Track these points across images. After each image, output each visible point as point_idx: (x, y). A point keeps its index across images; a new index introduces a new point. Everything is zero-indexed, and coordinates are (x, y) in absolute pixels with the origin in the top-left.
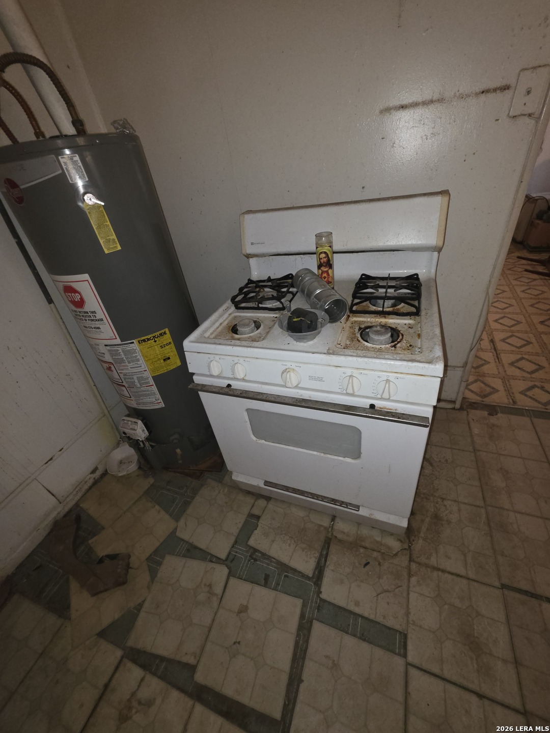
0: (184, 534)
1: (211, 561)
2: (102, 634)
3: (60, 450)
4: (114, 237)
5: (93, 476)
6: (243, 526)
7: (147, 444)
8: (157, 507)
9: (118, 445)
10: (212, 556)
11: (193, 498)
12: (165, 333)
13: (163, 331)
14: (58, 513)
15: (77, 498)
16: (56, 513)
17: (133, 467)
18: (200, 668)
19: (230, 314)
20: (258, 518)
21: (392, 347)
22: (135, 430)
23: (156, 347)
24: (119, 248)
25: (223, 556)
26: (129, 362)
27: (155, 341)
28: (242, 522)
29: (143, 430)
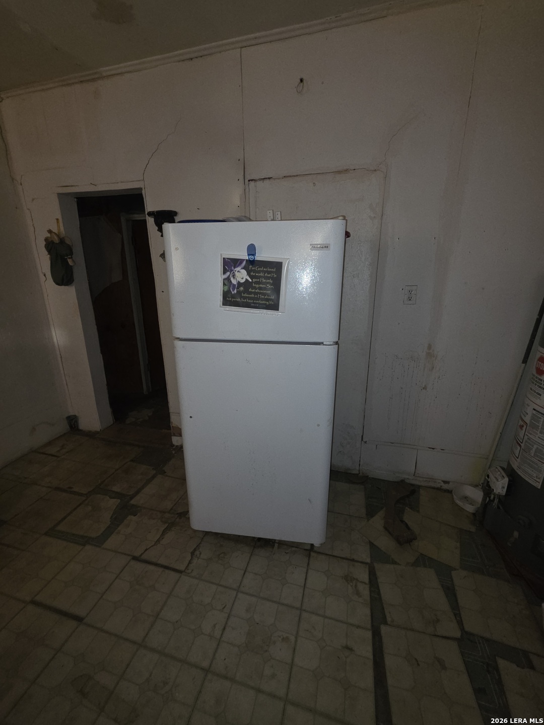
0: (457, 579)
1: (455, 616)
2: (372, 545)
3: (442, 450)
5: (442, 484)
7: (496, 501)
8: (458, 544)
9: (476, 486)
14: (408, 479)
15: (423, 484)
16: (407, 477)
17: (470, 509)
18: (388, 627)
22: (497, 480)
25: (467, 629)
29: (503, 488)
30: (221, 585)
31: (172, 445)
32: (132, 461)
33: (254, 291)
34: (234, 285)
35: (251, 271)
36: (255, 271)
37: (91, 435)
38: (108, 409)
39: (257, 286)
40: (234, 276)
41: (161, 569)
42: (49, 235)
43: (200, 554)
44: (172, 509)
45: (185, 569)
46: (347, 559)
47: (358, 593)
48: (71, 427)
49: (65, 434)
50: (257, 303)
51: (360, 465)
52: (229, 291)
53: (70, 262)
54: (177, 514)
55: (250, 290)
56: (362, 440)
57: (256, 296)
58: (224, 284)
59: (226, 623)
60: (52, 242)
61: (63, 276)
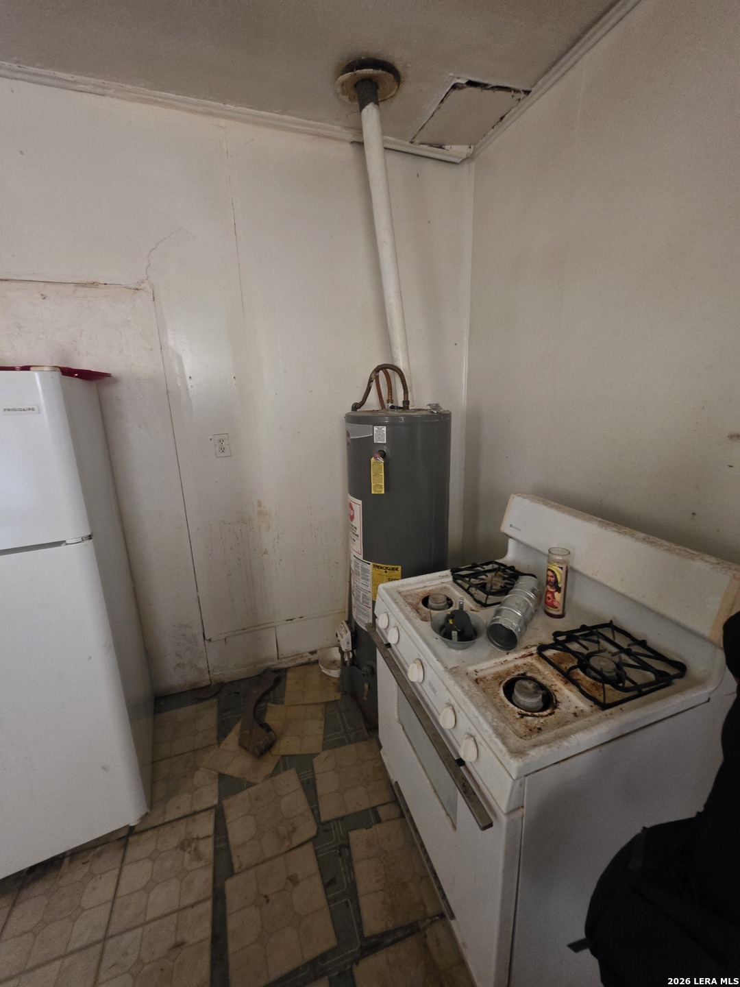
0: (318, 766)
1: (313, 812)
2: (222, 776)
4: (383, 484)
5: (310, 656)
6: (360, 812)
8: (323, 723)
10: (318, 807)
11: (350, 742)
12: (397, 569)
13: (396, 567)
14: (272, 665)
15: (290, 664)
16: (271, 663)
18: (235, 878)
19: (443, 583)
20: (379, 821)
21: (519, 714)
23: (385, 577)
24: (383, 492)
25: (324, 818)
26: (362, 578)
27: (386, 572)
28: (362, 808)
29: (348, 643)
46: (184, 817)
51: (209, 672)
56: (204, 638)
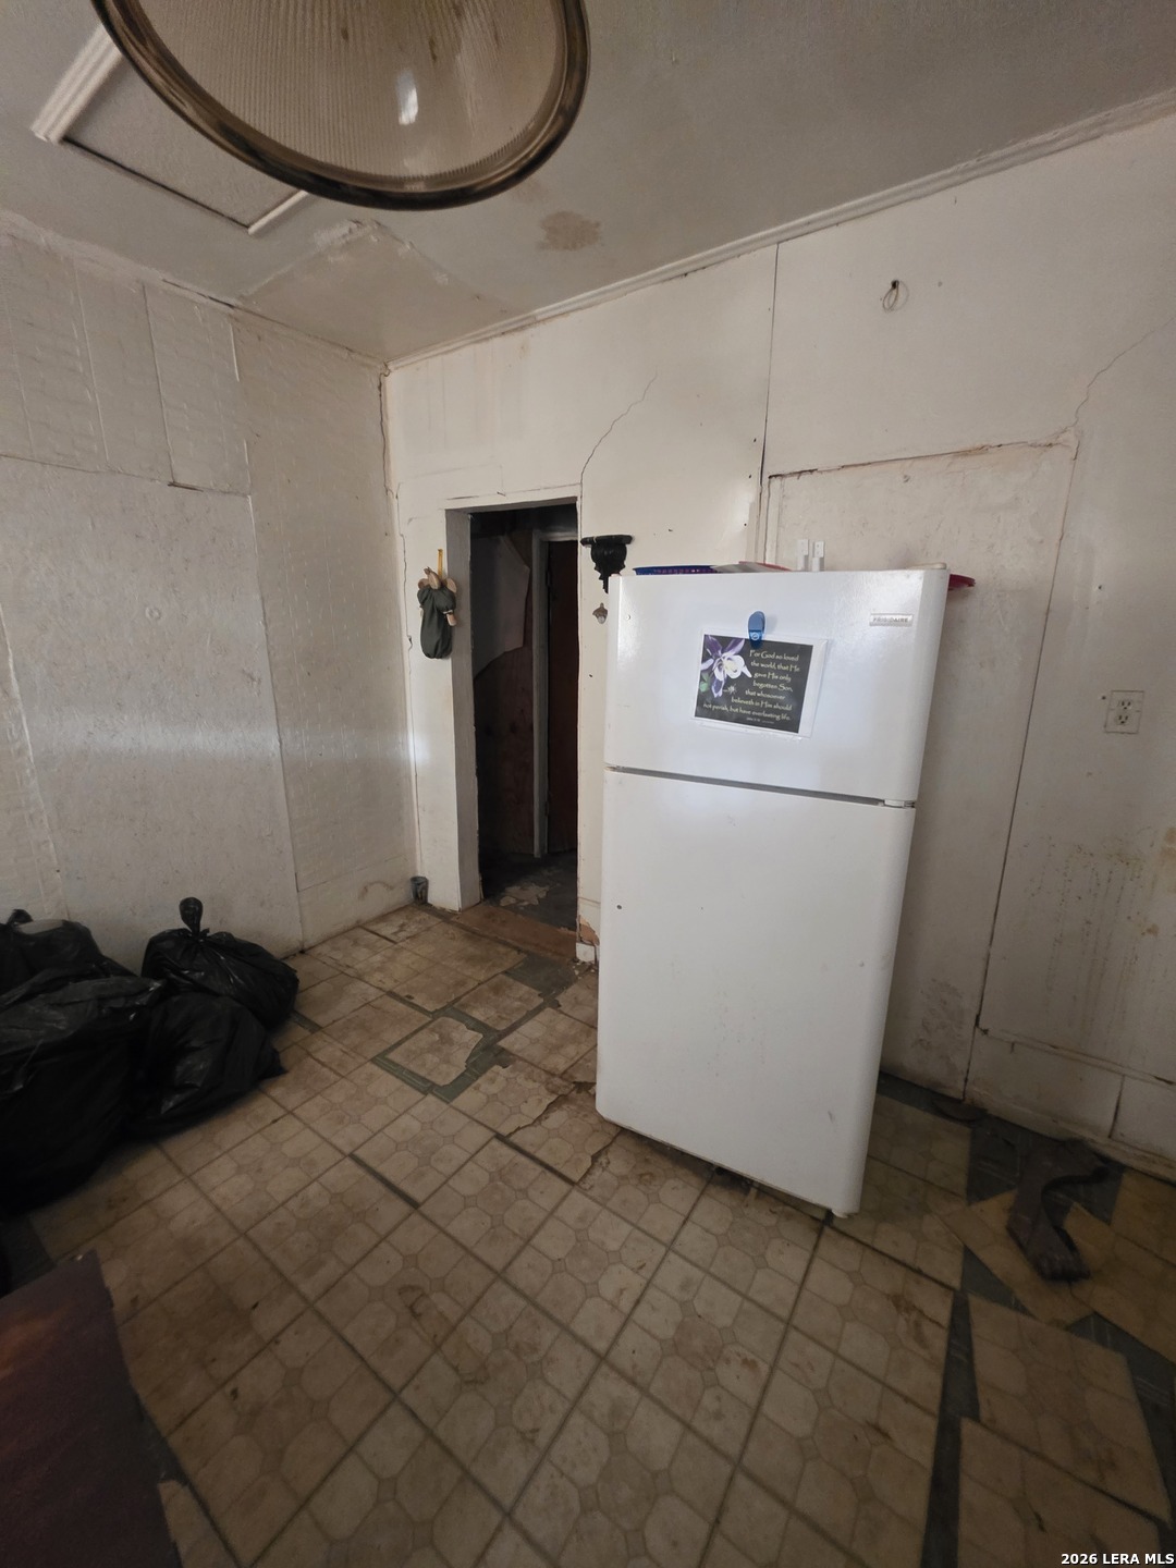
2: (968, 1253)
14: (1091, 1139)
15: (1136, 1164)
18: (978, 1428)
30: (639, 1229)
31: (575, 960)
32: (506, 973)
33: (753, 694)
34: (719, 682)
35: (753, 658)
36: (759, 660)
37: (444, 915)
38: (475, 876)
39: (761, 686)
40: (720, 666)
41: (539, 1169)
42: (426, 577)
43: (609, 1163)
44: (565, 1072)
45: (580, 1180)
46: (904, 1264)
47: (921, 1339)
48: (416, 896)
49: (406, 907)
50: (757, 717)
51: (966, 1079)
52: (709, 692)
53: (451, 620)
54: (574, 1083)
55: (748, 692)
56: (977, 1023)
57: (757, 704)
58: (702, 679)
59: (642, 1295)
60: (429, 588)
61: (438, 644)
